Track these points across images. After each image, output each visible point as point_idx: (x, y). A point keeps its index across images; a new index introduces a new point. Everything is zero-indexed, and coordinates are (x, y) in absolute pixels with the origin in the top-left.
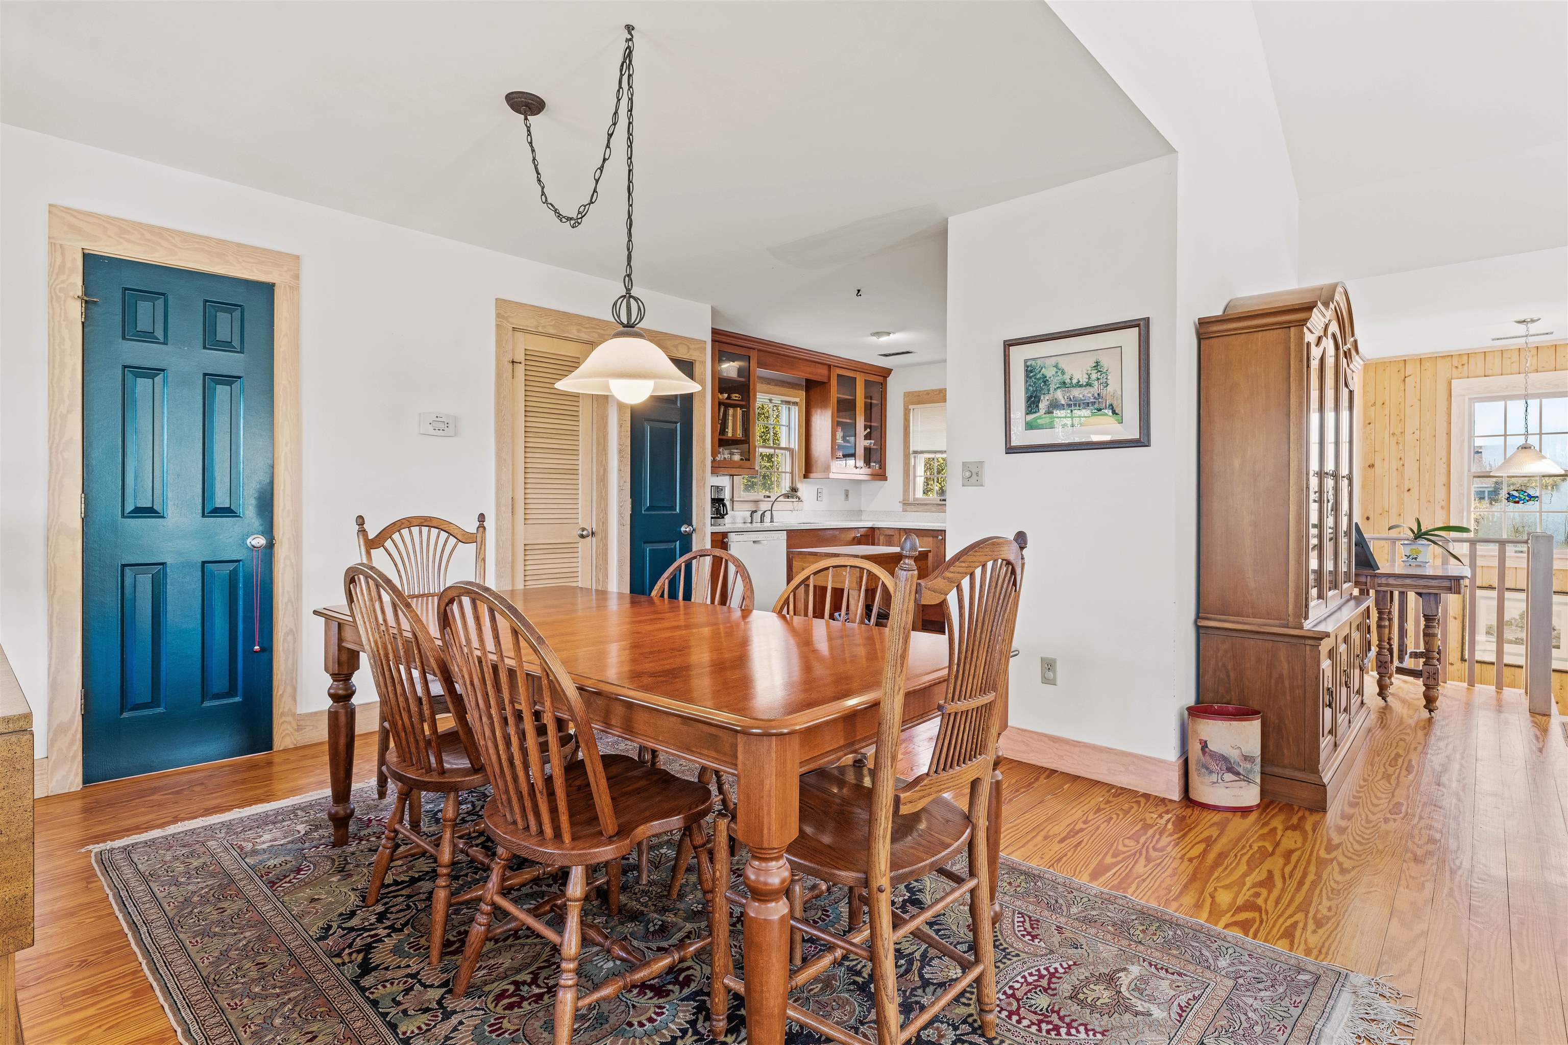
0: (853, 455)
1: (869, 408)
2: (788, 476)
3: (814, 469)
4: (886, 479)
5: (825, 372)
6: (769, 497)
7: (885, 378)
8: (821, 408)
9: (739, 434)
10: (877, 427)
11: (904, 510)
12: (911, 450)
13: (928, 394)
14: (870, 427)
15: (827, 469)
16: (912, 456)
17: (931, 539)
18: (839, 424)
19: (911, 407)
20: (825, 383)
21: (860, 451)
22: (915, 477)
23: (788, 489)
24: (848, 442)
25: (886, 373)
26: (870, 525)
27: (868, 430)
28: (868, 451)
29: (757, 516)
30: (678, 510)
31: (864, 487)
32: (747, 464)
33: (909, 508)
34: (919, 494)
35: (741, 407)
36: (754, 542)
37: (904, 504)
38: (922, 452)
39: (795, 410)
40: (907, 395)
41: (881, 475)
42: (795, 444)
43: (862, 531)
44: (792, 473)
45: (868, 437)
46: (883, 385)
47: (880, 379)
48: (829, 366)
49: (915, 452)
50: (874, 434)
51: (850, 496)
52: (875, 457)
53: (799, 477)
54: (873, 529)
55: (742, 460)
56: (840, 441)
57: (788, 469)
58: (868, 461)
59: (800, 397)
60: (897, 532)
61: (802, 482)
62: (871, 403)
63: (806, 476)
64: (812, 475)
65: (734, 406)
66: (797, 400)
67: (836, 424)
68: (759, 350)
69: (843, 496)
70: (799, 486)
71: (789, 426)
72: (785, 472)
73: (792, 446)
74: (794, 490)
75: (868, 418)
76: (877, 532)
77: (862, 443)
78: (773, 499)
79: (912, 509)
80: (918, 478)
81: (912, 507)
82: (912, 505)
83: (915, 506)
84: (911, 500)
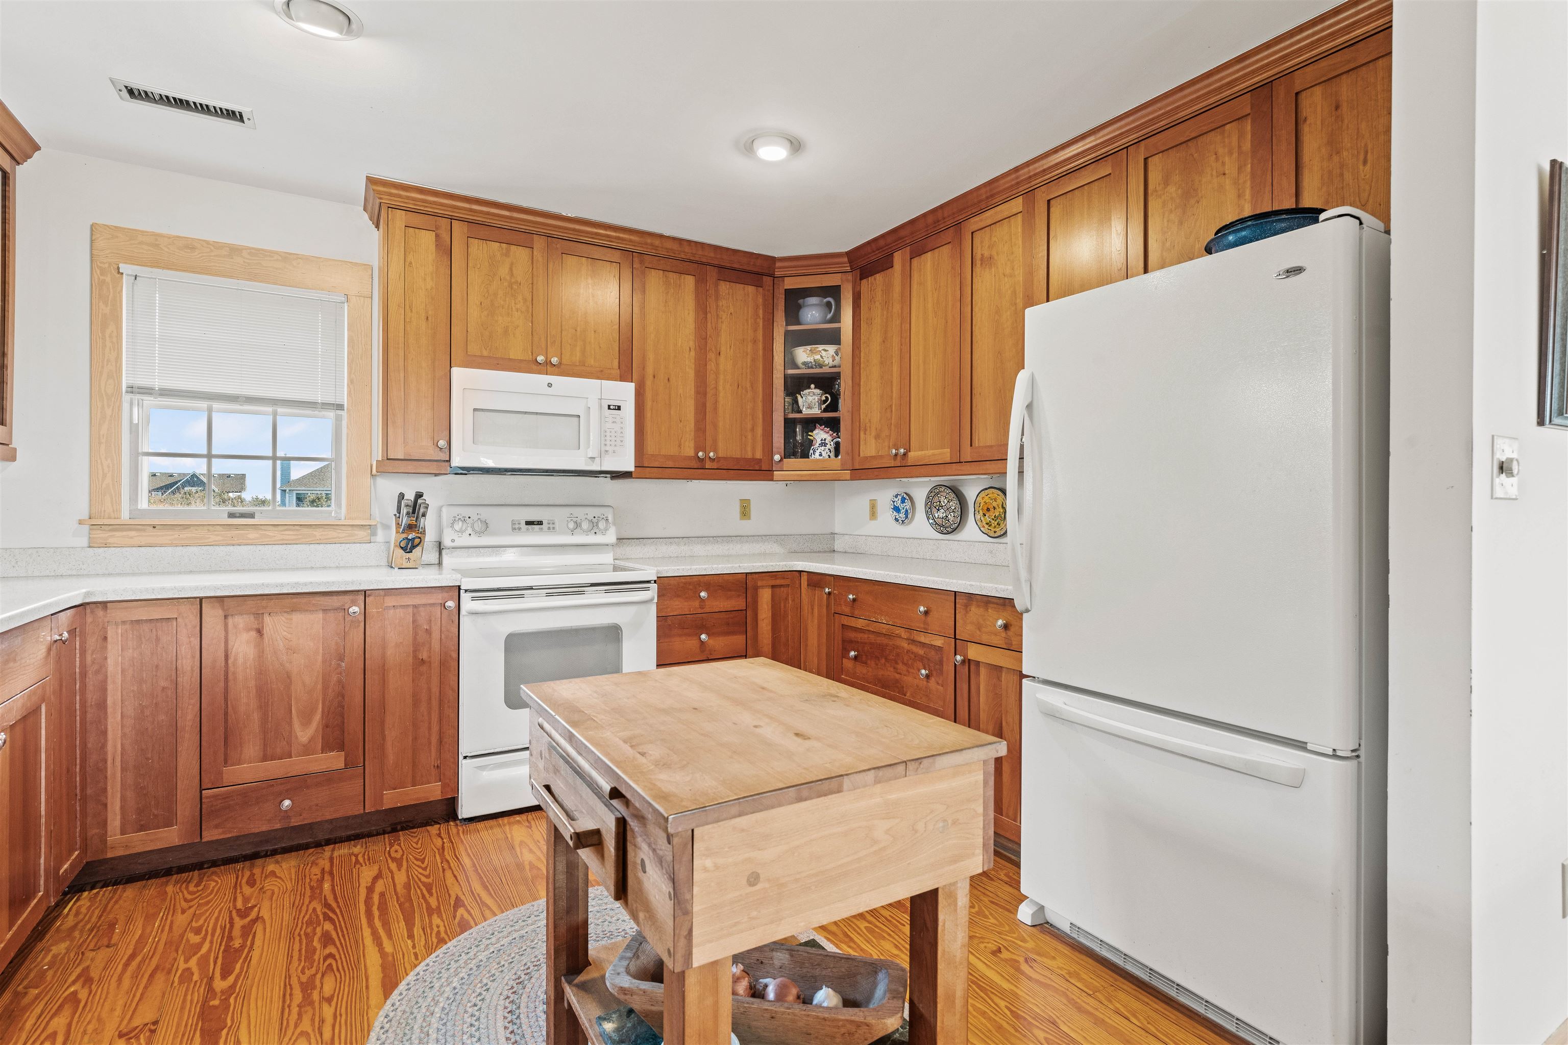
4: (11, 455)
11: (98, 544)
12: (125, 381)
16: (127, 400)
17: (318, 616)
19: (122, 267)
22: (137, 454)
25: (21, 146)
33: (117, 537)
37: (94, 527)
40: (101, 229)
43: (64, 622)
49: (137, 391)
54: (82, 610)
60: (189, 610)
79: (131, 538)
80: (145, 458)
81: (133, 533)
82: (130, 530)
83: (144, 530)
84: (125, 515)
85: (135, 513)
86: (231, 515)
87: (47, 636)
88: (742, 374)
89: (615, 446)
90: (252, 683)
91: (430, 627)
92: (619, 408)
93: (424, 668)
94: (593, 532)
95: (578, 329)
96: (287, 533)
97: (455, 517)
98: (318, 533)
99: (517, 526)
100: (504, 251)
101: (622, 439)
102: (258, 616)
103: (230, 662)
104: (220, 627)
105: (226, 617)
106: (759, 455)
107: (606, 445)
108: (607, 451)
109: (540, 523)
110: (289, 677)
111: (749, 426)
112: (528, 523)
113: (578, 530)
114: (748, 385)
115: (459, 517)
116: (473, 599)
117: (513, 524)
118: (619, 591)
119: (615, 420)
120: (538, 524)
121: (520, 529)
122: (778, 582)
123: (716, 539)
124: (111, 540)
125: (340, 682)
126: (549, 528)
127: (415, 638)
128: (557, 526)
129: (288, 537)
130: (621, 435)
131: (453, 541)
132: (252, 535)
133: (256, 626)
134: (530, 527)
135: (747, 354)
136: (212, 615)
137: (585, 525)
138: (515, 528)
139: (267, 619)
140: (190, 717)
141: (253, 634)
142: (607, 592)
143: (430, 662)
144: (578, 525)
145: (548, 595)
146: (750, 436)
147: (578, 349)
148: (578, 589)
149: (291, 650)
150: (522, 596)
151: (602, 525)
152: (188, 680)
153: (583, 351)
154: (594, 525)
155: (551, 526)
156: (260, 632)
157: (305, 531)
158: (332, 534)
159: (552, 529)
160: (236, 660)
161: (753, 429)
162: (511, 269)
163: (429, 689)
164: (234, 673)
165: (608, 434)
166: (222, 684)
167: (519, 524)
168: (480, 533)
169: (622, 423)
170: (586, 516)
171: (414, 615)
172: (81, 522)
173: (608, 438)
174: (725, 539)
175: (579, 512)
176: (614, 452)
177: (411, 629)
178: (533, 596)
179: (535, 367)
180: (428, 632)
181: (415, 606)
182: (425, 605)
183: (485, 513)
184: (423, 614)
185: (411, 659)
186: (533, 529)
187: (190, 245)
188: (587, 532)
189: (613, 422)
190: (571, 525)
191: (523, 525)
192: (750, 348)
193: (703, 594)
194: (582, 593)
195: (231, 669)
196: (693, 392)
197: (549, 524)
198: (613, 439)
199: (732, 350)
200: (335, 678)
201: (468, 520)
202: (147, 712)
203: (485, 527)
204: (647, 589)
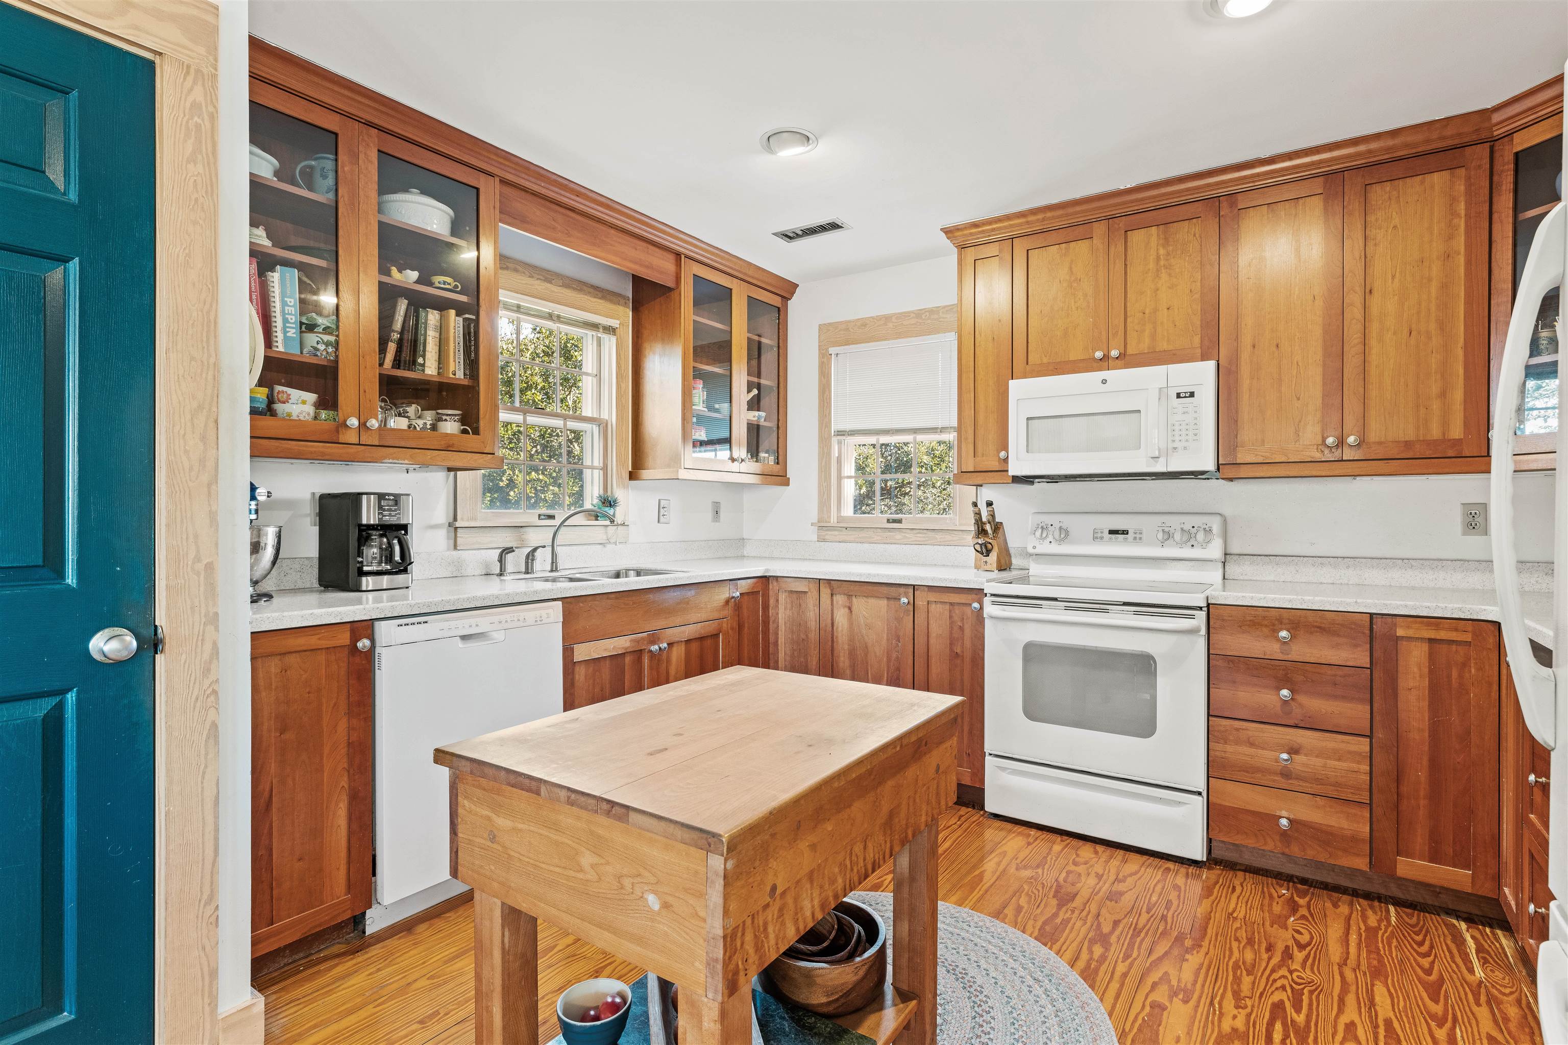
0: (727, 441)
1: (756, 351)
2: (597, 475)
3: (650, 461)
4: (786, 483)
5: (669, 265)
6: (552, 517)
7: (786, 299)
8: (663, 340)
9: (457, 371)
10: (771, 387)
11: (821, 540)
12: (834, 428)
13: (864, 325)
14: (759, 386)
15: (675, 460)
16: (834, 440)
17: (884, 602)
18: (698, 375)
19: (832, 350)
20: (670, 289)
21: (740, 432)
22: (840, 478)
23: (596, 501)
24: (717, 411)
25: (787, 289)
26: (758, 569)
27: (755, 392)
28: (754, 430)
29: (515, 561)
30: (71, 579)
31: (748, 497)
32: (471, 440)
33: (829, 535)
34: (848, 510)
35: (461, 310)
36: (464, 638)
37: (821, 528)
38: (853, 433)
39: (609, 342)
40: (823, 329)
41: (779, 477)
42: (609, 413)
43: (744, 586)
44: (605, 469)
45: (755, 404)
46: (780, 313)
47: (776, 301)
48: (678, 255)
49: (840, 433)
50: (764, 402)
51: (722, 514)
52: (768, 441)
53: (620, 477)
54: (765, 580)
55: (464, 432)
56: (699, 406)
57: (598, 462)
58: (754, 450)
59: (621, 319)
60: (814, 587)
61: (626, 487)
62: (760, 343)
63: (632, 476)
64: (645, 473)
65: (441, 305)
66: (614, 323)
67: (693, 375)
68: (504, 182)
69: (710, 515)
70: (619, 493)
71: (598, 376)
72: (592, 468)
73: (605, 415)
74: (608, 502)
75: (755, 369)
76: (773, 586)
77: (742, 417)
78: (557, 522)
79: (835, 536)
80: (846, 480)
81: (836, 533)
82: (835, 530)
83: (841, 531)
84: (833, 520)
85: (841, 519)
86: (888, 521)
87: (724, 594)
88: (1419, 313)
89: (1187, 441)
90: (846, 647)
91: (963, 624)
92: (1192, 395)
93: (958, 661)
94: (1190, 544)
95: (1147, 312)
96: (919, 535)
97: (1038, 525)
98: (939, 536)
99: (1099, 535)
100: (1064, 252)
101: (1196, 432)
102: (850, 596)
103: (835, 628)
104: (829, 602)
105: (832, 595)
106: (1457, 432)
107: (1174, 441)
108: (1175, 448)
109: (1125, 532)
110: (867, 647)
111: (1435, 389)
112: (1112, 532)
113: (1171, 541)
114: (1433, 326)
115: (1042, 524)
116: (994, 603)
117: (1095, 532)
118: (1152, 614)
119: (1185, 410)
120: (1123, 534)
121: (1102, 538)
122: (1443, 635)
123: (1406, 562)
124: (827, 537)
125: (897, 658)
126: (1135, 538)
127: (951, 633)
128: (1144, 536)
129: (919, 539)
130: (1195, 427)
131: (1034, 547)
132: (898, 536)
133: (848, 604)
134: (1113, 536)
135: (1430, 280)
136: (825, 592)
137: (1177, 536)
138: (1096, 537)
139: (854, 599)
140: (814, 663)
141: (847, 610)
142: (1136, 613)
143: (963, 656)
144: (1168, 536)
145: (1067, 608)
146: (1436, 405)
147: (1147, 333)
148: (1101, 606)
149: (869, 627)
150: (1039, 606)
151: (1201, 536)
152: (813, 636)
153: (1153, 337)
154: (1189, 536)
155: (1138, 536)
156: (850, 608)
157: (931, 534)
158: (948, 537)
159: (1138, 539)
160: (837, 628)
161: (1443, 394)
162: (1071, 268)
163: (962, 681)
164: (837, 637)
165: (1177, 428)
166: (830, 644)
167: (1102, 532)
168: (1061, 541)
169: (1196, 412)
170: (1182, 526)
171: (950, 611)
172: (812, 524)
173: (1177, 433)
174: (1427, 563)
175: (1174, 522)
176: (1185, 448)
177: (948, 624)
178: (1050, 608)
179: (1095, 365)
180: (961, 628)
181: (951, 604)
182: (959, 604)
183: (1068, 521)
184: (957, 612)
185: (948, 650)
186: (1116, 539)
187: (863, 323)
188: (1181, 545)
189: (1184, 413)
190: (1160, 536)
191: (1106, 535)
192: (1436, 270)
193: (1284, 634)
194: (1106, 611)
195: (835, 634)
196: (1319, 356)
197: (1135, 533)
198: (1184, 432)
199: (1396, 280)
200: (894, 655)
201: (1050, 528)
202: (796, 653)
203: (1064, 534)
204: (1192, 617)
